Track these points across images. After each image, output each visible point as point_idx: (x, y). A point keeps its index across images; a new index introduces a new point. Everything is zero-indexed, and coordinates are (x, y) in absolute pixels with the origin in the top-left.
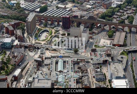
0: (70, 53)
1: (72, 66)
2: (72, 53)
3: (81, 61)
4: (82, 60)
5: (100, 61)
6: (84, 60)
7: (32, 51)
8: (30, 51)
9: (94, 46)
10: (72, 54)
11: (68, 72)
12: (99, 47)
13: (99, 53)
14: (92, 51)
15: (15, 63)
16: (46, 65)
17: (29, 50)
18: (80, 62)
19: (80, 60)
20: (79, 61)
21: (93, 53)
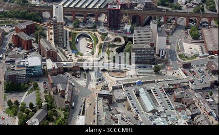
0: (147, 73)
1: (166, 99)
2: (152, 73)
3: (174, 87)
4: (175, 85)
5: (206, 83)
6: (179, 84)
7: (80, 76)
8: (76, 77)
9: (178, 57)
10: (152, 75)
11: (166, 110)
12: (187, 57)
13: (196, 69)
14: (183, 68)
15: (66, 105)
16: (119, 101)
17: (73, 75)
18: (173, 89)
19: (172, 85)
20: (171, 87)
21: (187, 71)
